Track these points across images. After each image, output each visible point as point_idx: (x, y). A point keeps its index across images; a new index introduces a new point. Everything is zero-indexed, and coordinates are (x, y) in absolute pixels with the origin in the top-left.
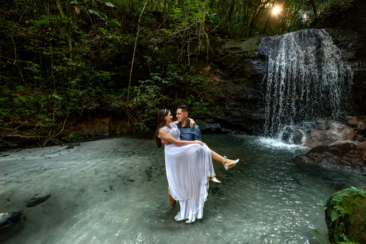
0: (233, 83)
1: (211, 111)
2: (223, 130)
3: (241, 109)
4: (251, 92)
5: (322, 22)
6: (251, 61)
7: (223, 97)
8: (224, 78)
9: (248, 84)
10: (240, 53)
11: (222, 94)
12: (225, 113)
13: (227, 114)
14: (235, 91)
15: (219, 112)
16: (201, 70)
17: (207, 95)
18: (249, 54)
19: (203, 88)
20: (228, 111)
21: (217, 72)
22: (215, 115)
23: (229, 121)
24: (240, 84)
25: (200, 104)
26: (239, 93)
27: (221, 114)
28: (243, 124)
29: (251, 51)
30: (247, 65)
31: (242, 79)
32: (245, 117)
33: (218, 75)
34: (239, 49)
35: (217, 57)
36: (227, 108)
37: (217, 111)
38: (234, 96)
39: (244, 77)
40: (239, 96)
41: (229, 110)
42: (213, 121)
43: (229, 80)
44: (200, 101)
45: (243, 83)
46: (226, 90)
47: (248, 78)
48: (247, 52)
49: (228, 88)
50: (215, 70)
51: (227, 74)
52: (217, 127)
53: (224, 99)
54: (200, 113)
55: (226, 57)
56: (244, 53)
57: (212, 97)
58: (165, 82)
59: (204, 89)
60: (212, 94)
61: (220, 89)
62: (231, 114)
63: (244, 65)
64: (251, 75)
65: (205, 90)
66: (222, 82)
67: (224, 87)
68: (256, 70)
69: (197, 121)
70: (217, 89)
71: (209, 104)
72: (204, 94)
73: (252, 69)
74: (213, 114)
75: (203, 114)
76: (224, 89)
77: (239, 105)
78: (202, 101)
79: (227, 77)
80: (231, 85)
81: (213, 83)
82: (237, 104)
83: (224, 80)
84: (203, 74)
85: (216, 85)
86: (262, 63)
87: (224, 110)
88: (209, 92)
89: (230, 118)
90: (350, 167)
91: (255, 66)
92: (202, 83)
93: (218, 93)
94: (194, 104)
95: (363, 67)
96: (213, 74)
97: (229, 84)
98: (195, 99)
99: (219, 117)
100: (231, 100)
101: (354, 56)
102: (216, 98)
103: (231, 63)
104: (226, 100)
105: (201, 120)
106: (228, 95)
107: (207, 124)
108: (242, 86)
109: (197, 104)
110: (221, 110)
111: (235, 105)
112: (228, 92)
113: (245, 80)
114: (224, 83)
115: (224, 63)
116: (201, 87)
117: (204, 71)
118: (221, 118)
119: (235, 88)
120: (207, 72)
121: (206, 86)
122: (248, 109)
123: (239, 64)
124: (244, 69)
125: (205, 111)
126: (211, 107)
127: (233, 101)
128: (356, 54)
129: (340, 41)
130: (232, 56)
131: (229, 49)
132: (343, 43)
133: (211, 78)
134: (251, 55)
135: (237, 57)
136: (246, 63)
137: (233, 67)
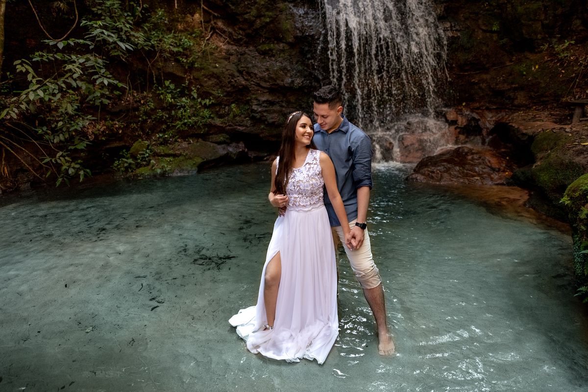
0: (257, 54)
1: (221, 116)
2: (252, 155)
3: (284, 109)
4: (299, 72)
6: (290, 8)
7: (242, 85)
8: (237, 42)
9: (290, 56)
11: (241, 79)
12: (253, 118)
13: (256, 121)
14: (267, 70)
15: (237, 118)
16: (178, 22)
17: (206, 82)
19: (193, 63)
20: (257, 113)
21: (219, 29)
22: (230, 126)
23: (261, 135)
24: (274, 56)
25: (192, 103)
26: (276, 74)
27: (243, 121)
30: (284, 17)
31: (277, 46)
33: (221, 36)
36: (255, 107)
37: (235, 116)
38: (266, 81)
39: (279, 40)
40: (275, 81)
41: (260, 112)
42: (227, 138)
43: (247, 47)
44: (190, 96)
45: (280, 54)
46: (248, 68)
47: (289, 44)
49: (250, 65)
50: (212, 22)
51: (241, 32)
52: (241, 150)
53: (245, 90)
54: (196, 123)
57: (217, 84)
59: (196, 66)
60: (218, 78)
61: (232, 68)
62: (266, 120)
63: (277, 16)
64: (294, 37)
65: (199, 70)
66: (233, 51)
67: (240, 63)
68: (304, 27)
69: (192, 142)
70: (227, 67)
71: (213, 101)
72: (198, 79)
73: (295, 25)
74: (226, 124)
75: (203, 125)
76: (242, 67)
77: (278, 100)
78: (196, 96)
79: (243, 39)
80: (256, 58)
81: (213, 53)
82: (274, 98)
83: (236, 46)
84: (185, 30)
85: (220, 57)
86: (313, 14)
87: (249, 113)
88: (211, 73)
89: (263, 129)
90: (479, 178)
91: (301, 18)
92: (187, 52)
93: (229, 75)
94: (178, 104)
95: (456, 30)
96: (210, 32)
97: (249, 55)
98: (178, 90)
99: (241, 128)
100: (261, 91)
101: (443, 11)
102: (228, 88)
103: (250, 8)
104: (250, 91)
105: (200, 139)
106: (252, 79)
107: (219, 147)
108: (280, 59)
109: (184, 102)
110: (242, 114)
111: (269, 101)
112: (252, 73)
113: (283, 47)
114: (238, 52)
115: (233, 7)
116: (188, 61)
117: (187, 22)
118: (245, 129)
119: (265, 64)
120: (194, 26)
121: (199, 60)
122: (296, 108)
123: (267, 13)
124: (279, 23)
125: (206, 117)
126: (220, 109)
127: (264, 93)
128: (446, 9)
133: (208, 40)
136: (282, 11)
137: (254, 18)
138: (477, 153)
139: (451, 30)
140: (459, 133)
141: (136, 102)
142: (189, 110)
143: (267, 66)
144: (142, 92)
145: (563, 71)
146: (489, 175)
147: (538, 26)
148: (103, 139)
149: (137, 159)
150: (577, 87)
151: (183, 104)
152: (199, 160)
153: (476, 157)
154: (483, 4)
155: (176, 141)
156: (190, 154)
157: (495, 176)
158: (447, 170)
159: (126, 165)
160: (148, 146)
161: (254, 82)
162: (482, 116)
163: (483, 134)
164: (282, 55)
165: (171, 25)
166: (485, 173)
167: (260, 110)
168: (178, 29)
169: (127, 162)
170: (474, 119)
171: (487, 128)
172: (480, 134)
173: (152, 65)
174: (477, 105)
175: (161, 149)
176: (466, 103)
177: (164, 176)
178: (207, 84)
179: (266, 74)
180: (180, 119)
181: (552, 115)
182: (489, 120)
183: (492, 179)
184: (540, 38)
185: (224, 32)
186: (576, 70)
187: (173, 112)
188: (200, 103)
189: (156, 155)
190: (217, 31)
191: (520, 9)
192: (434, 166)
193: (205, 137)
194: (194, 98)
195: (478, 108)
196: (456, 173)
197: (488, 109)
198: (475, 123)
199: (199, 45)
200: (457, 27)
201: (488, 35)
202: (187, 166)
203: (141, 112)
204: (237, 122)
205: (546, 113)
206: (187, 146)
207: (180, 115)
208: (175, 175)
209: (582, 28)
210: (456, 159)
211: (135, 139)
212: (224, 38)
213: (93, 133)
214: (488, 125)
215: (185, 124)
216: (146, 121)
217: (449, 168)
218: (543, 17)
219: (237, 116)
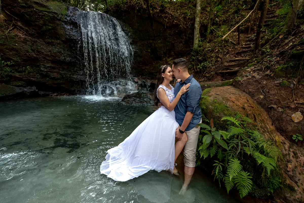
0: (44, 43)
1: (19, 72)
2: (42, 93)
3: (60, 71)
4: (68, 55)
6: (63, 25)
7: (34, 57)
8: (32, 35)
9: (63, 47)
10: (49, 12)
11: (33, 54)
12: (41, 74)
13: (43, 76)
15: (31, 74)
17: (8, 52)
18: (60, 16)
20: (44, 72)
21: (19, 26)
22: (26, 77)
23: (47, 83)
24: (54, 45)
26: (55, 54)
27: (35, 75)
28: (64, 86)
29: (62, 15)
30: (59, 28)
31: (56, 41)
32: (66, 79)
33: (21, 31)
34: (46, 7)
35: (16, 6)
36: (42, 69)
38: (49, 57)
39: (58, 39)
40: (55, 58)
41: (45, 71)
42: (24, 84)
43: (38, 39)
46: (38, 49)
47: (63, 41)
48: (57, 13)
49: (40, 48)
50: (14, 22)
51: (34, 31)
52: (33, 90)
53: (36, 59)
55: (30, 10)
56: (53, 14)
57: (16, 54)
60: (17, 51)
61: (28, 48)
62: (50, 76)
63: (56, 27)
64: (65, 38)
65: (3, 45)
66: (29, 39)
67: (33, 46)
68: (71, 35)
70: (24, 47)
71: (13, 63)
73: (66, 33)
74: (23, 76)
75: (5, 76)
76: (34, 48)
77: (57, 67)
79: (35, 34)
80: (43, 45)
81: (14, 38)
82: (55, 65)
83: (31, 37)
85: (20, 41)
86: (75, 30)
87: (39, 72)
88: (11, 48)
89: (48, 80)
90: (146, 103)
91: (69, 30)
93: (25, 51)
95: (137, 49)
96: (12, 27)
97: (39, 43)
99: (33, 79)
100: (46, 61)
102: (24, 57)
104: (39, 60)
105: (3, 83)
106: (41, 55)
107: (17, 88)
110: (35, 72)
111: (52, 67)
112: (40, 51)
113: (60, 42)
114: (32, 40)
115: (28, 17)
118: (36, 80)
119: (49, 48)
122: (67, 71)
123: (50, 24)
124: (57, 30)
125: (8, 71)
126: (19, 68)
127: (48, 62)
128: (133, 41)
129: (124, 30)
130: (39, 12)
131: (32, 2)
132: (126, 32)
133: (10, 30)
134: (62, 18)
135: (46, 15)
136: (58, 25)
137: (42, 25)
138: (145, 94)
139: (135, 49)
140: (139, 86)
143: (50, 50)
146: (149, 102)
147: (162, 52)
153: (145, 95)
154: (145, 42)
158: (134, 100)
162: (147, 81)
164: (59, 46)
166: (148, 101)
167: (45, 70)
170: (144, 82)
171: (148, 85)
172: (146, 87)
174: (145, 77)
176: (141, 76)
178: (8, 54)
179: (49, 53)
182: (149, 83)
183: (150, 103)
184: (163, 56)
185: (23, 29)
190: (17, 27)
191: (156, 45)
192: (130, 98)
193: (7, 82)
195: (145, 78)
196: (138, 101)
197: (148, 79)
200: (137, 48)
201: (147, 53)
204: (31, 76)
209: (174, 54)
210: (138, 96)
212: (23, 32)
214: (148, 84)
217: (135, 99)
218: (163, 49)
219: (30, 72)
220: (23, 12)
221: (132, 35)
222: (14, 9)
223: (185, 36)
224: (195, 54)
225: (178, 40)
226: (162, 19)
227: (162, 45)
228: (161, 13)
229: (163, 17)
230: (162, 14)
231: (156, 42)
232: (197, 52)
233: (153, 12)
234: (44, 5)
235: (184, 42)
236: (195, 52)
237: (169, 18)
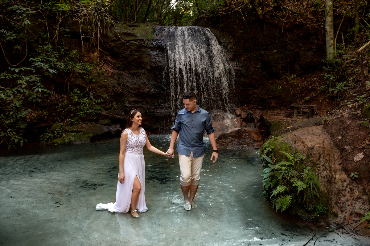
0: (129, 75)
1: (106, 109)
3: (144, 106)
4: (153, 85)
5: (205, 21)
6: (149, 51)
7: (120, 92)
8: (118, 68)
9: (148, 76)
10: (135, 41)
11: (119, 88)
12: (125, 111)
13: (127, 112)
14: (135, 84)
15: (116, 111)
16: (85, 57)
17: (99, 90)
18: (146, 42)
19: (92, 79)
20: (128, 108)
21: (108, 61)
22: (112, 115)
24: (139, 76)
25: (90, 102)
26: (139, 86)
27: (120, 112)
29: (148, 40)
30: (145, 56)
31: (141, 71)
32: (149, 115)
33: (109, 65)
34: (133, 35)
35: (108, 42)
36: (127, 105)
37: (114, 109)
38: (134, 90)
39: (142, 68)
40: (139, 90)
41: (130, 107)
42: (110, 122)
43: (124, 71)
44: (89, 97)
46: (124, 82)
47: (148, 70)
48: (143, 40)
49: (125, 81)
50: (104, 57)
51: (121, 63)
52: (117, 129)
53: (121, 95)
54: (91, 113)
55: (119, 43)
56: (140, 41)
57: (105, 91)
58: (53, 72)
59: (93, 81)
60: (106, 87)
61: (115, 82)
63: (141, 55)
64: (151, 66)
65: (95, 83)
66: (116, 73)
67: (119, 80)
68: (156, 61)
69: (88, 124)
70: (112, 82)
71: (103, 101)
72: (94, 88)
73: (151, 60)
74: (109, 114)
75: (95, 114)
76: (120, 82)
77: (141, 100)
78: (92, 97)
79: (122, 67)
80: (129, 77)
81: (104, 74)
82: (138, 99)
83: (118, 70)
84: (88, 61)
85: (108, 76)
86: (161, 55)
87: (123, 108)
88: (102, 85)
90: (247, 145)
91: (155, 57)
92: (89, 73)
93: (113, 86)
94: (81, 102)
96: (103, 62)
97: (125, 75)
98: (82, 94)
99: (118, 116)
100: (131, 95)
101: (232, 56)
102: (112, 93)
103: (125, 51)
104: (124, 95)
105: (93, 122)
106: (126, 89)
107: (104, 127)
108: (142, 78)
109: (85, 101)
110: (119, 108)
111: (136, 101)
112: (126, 85)
113: (144, 72)
114: (119, 74)
115: (117, 50)
116: (89, 78)
117: (90, 57)
118: (120, 117)
119: (134, 80)
120: (94, 59)
121: (96, 77)
122: (151, 105)
123: (136, 53)
124: (143, 59)
125: (98, 109)
126: (106, 105)
127: (133, 96)
128: (234, 55)
129: (222, 42)
130: (126, 43)
131: (121, 33)
132: (224, 44)
133: (101, 67)
134: (148, 44)
135: (132, 45)
136: (144, 53)
137: (128, 56)
138: (248, 132)
139: (237, 66)
140: (242, 121)
141: (57, 100)
142: (87, 106)
143: (135, 82)
144: (61, 95)
145: (292, 90)
146: (252, 144)
147: (280, 67)
148: (35, 121)
149: (54, 134)
150: (299, 99)
151: (84, 102)
152: (91, 135)
153: (247, 134)
154: (253, 54)
155: (79, 123)
156: (87, 131)
157: (255, 144)
159: (48, 137)
160: (62, 126)
161: (127, 90)
162: (255, 112)
163: (255, 122)
164: (143, 76)
165: (81, 58)
166: (250, 143)
167: (130, 106)
168: (84, 61)
169: (48, 135)
170: (250, 113)
171: (257, 119)
172: (254, 122)
173: (68, 80)
174: (252, 106)
175: (69, 128)
176: (247, 105)
177: (70, 144)
178: (99, 91)
179: (134, 86)
180: (82, 111)
181: (285, 112)
182: (257, 115)
183: (253, 146)
184: (281, 72)
185: (111, 62)
186: (298, 90)
187: (78, 106)
188: (95, 102)
189: (66, 131)
190: (107, 62)
191: (270, 58)
192: (225, 139)
193: (96, 121)
194: (91, 99)
195: (253, 108)
196: (235, 143)
197: (258, 108)
198: (251, 116)
199: (96, 69)
200: (240, 65)
201: (256, 69)
202: (84, 138)
203: (59, 106)
204: (116, 113)
205: (283, 112)
206: (85, 126)
207: (82, 109)
208: (76, 143)
209: (299, 69)
210: (237, 135)
211: (54, 122)
212: (111, 66)
213: (29, 118)
214: (258, 117)
215: (85, 113)
216: (61, 111)
217: (232, 140)
218: (281, 62)
219: (116, 109)
220: (113, 46)
221: (233, 48)
222: (106, 45)
223: (316, 40)
224: (330, 69)
225: (305, 46)
226: (277, 19)
227: (280, 55)
228: (275, 12)
229: (279, 17)
230: (278, 13)
231: (269, 52)
232: (333, 67)
233: (264, 11)
234: (132, 34)
235: (314, 48)
236: (330, 65)
237: (288, 16)
